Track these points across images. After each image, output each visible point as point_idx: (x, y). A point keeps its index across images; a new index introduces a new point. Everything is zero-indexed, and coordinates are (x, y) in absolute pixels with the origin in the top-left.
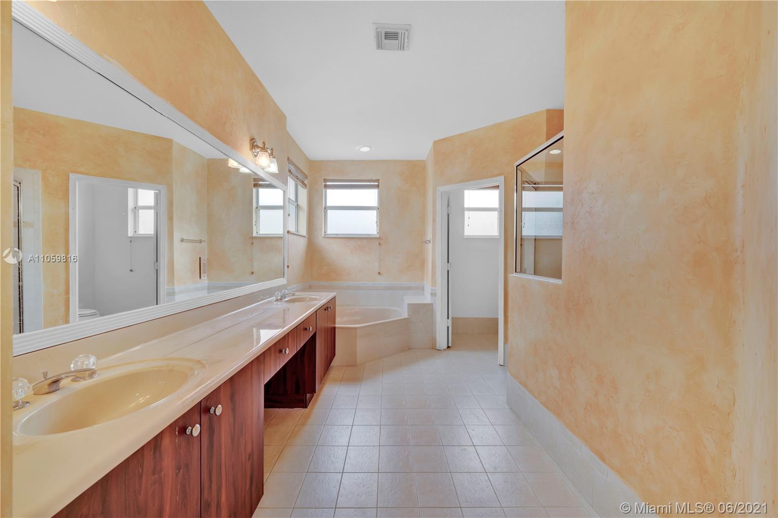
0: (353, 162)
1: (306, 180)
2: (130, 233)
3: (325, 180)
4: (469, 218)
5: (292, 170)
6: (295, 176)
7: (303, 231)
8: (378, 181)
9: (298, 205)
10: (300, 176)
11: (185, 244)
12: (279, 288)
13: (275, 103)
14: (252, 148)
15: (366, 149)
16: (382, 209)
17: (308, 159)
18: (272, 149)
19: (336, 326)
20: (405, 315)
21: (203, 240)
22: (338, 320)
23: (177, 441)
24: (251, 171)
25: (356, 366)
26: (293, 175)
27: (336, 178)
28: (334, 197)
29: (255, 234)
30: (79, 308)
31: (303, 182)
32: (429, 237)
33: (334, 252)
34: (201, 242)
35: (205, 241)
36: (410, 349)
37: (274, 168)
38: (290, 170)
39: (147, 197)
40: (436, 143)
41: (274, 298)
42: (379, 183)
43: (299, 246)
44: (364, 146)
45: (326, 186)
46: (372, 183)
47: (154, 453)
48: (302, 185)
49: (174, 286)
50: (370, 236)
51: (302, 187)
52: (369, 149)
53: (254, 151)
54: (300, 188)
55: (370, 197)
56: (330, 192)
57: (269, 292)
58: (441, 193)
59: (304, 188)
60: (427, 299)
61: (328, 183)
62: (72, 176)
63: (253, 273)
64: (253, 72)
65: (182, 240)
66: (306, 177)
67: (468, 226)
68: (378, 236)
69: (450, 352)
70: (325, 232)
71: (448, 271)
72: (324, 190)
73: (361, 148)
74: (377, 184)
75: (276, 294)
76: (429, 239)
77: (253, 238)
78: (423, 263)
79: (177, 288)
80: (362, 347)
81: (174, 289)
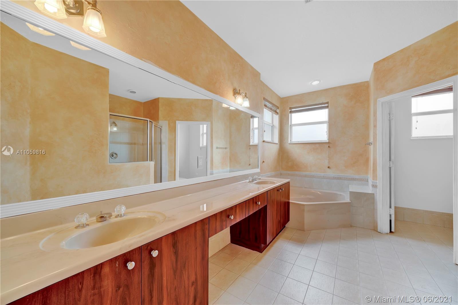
0: (309, 94)
1: (278, 110)
2: (201, 145)
3: (291, 108)
4: (417, 122)
5: (267, 105)
6: (270, 109)
7: (276, 140)
8: (327, 103)
9: (273, 125)
10: (274, 108)
11: (218, 150)
12: (253, 175)
13: (252, 67)
14: (234, 95)
15: (316, 83)
16: (332, 123)
17: (280, 97)
18: (246, 93)
19: (290, 201)
20: (347, 200)
21: (227, 147)
22: (291, 197)
23: (117, 270)
24: (235, 108)
25: (304, 231)
26: (268, 108)
27: (297, 106)
28: (296, 118)
29: (251, 144)
30: (179, 177)
31: (276, 111)
32: (371, 140)
33: (296, 153)
34: (226, 149)
35: (227, 148)
36: (351, 226)
37: (246, 104)
38: (266, 105)
39: (204, 128)
40: (376, 64)
41: (248, 181)
42: (328, 104)
43: (274, 149)
44: (315, 81)
45: (291, 112)
46: (323, 106)
47: (94, 276)
48: (275, 113)
49: (213, 170)
50: (322, 142)
51: (275, 114)
52: (319, 82)
53: (235, 96)
54: (274, 115)
55: (323, 115)
56: (294, 115)
57: (245, 177)
58: (382, 103)
59: (277, 115)
60: (369, 190)
61: (293, 110)
62: (177, 122)
63: (250, 165)
64: (235, 51)
65: (217, 148)
66: (278, 108)
67: (416, 128)
68: (328, 141)
69: (392, 237)
70: (291, 140)
71: (390, 168)
72: (290, 114)
73: (312, 82)
74: (327, 105)
75: (249, 178)
76: (371, 142)
77: (250, 145)
78: (367, 160)
79: (214, 171)
80: (308, 218)
81: (213, 171)
